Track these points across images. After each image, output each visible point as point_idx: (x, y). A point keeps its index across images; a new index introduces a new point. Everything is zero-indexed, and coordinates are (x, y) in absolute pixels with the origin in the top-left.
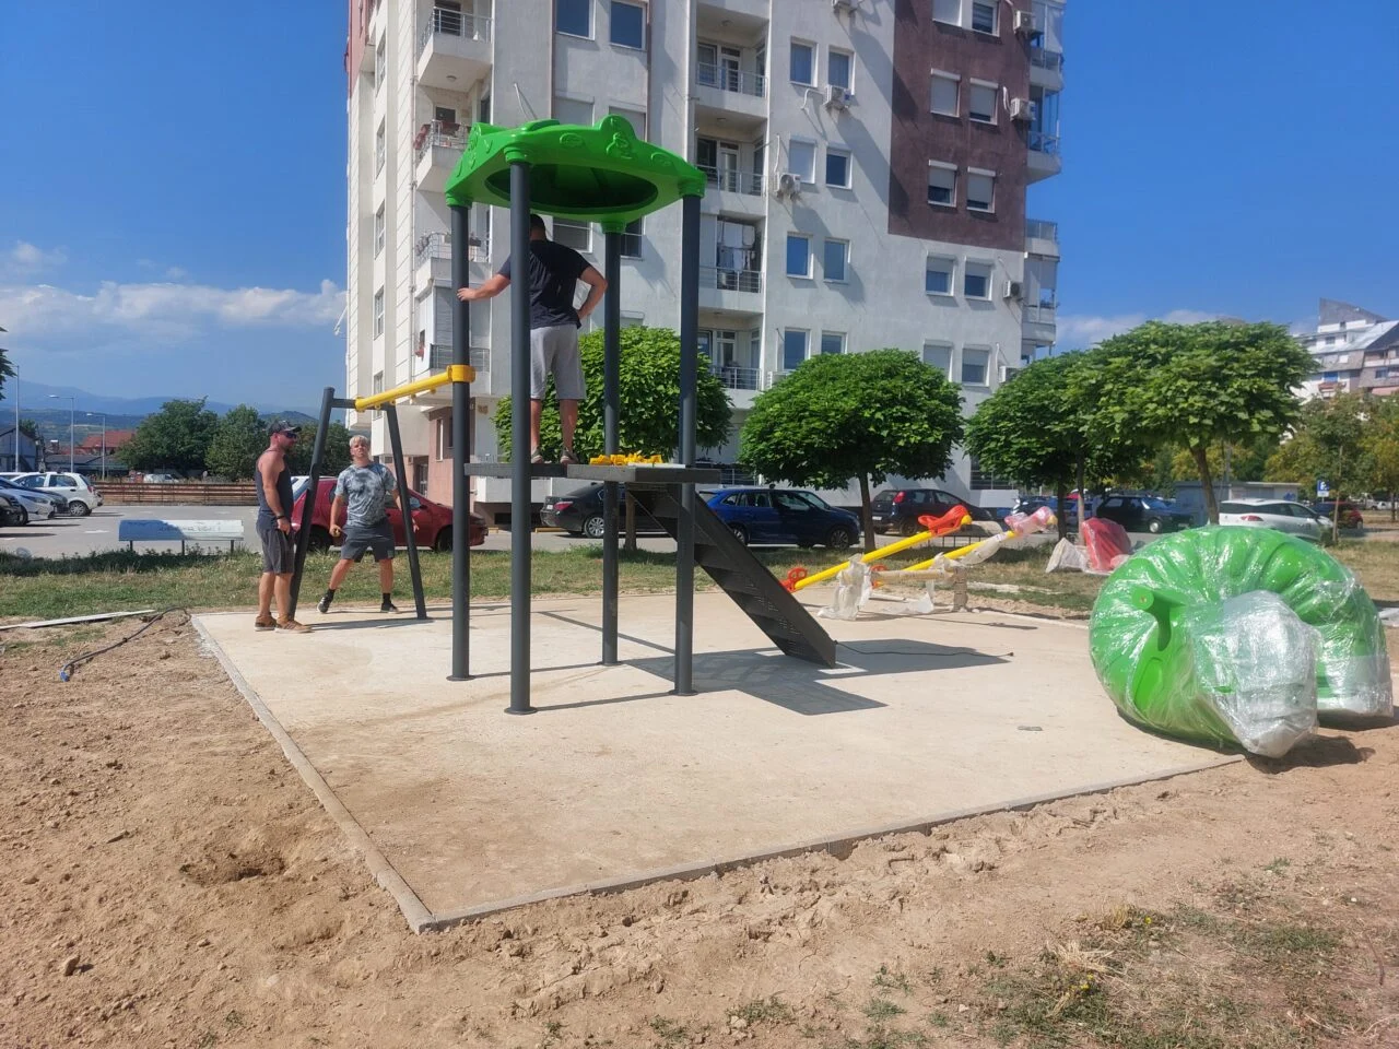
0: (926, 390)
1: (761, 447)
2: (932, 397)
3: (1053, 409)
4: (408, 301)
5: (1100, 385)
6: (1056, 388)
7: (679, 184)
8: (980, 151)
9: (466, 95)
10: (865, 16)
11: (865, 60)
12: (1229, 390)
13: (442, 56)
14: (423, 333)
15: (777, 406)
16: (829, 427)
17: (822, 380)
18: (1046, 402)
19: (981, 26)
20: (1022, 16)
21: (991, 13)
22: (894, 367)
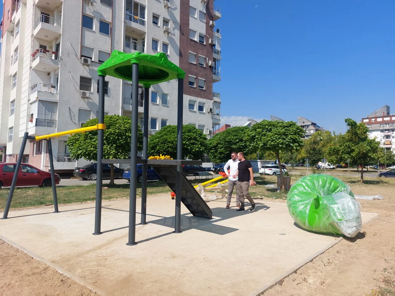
0: (199, 136)
1: (152, 151)
2: (201, 138)
3: (233, 142)
4: (27, 104)
5: (255, 136)
6: (233, 136)
7: (177, 75)
8: (201, 73)
9: (51, 42)
10: (171, 34)
11: (172, 46)
12: (288, 138)
13: (44, 29)
14: (32, 115)
15: (157, 139)
16: (173, 146)
17: (170, 133)
18: (231, 140)
19: (201, 42)
20: (211, 40)
21: (203, 38)
22: (190, 130)
